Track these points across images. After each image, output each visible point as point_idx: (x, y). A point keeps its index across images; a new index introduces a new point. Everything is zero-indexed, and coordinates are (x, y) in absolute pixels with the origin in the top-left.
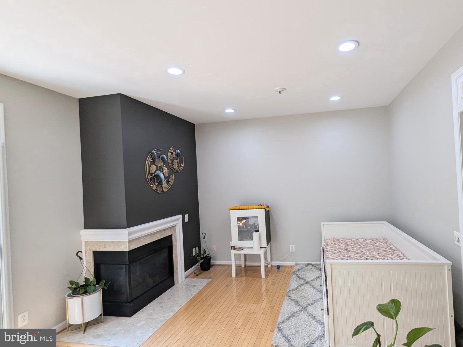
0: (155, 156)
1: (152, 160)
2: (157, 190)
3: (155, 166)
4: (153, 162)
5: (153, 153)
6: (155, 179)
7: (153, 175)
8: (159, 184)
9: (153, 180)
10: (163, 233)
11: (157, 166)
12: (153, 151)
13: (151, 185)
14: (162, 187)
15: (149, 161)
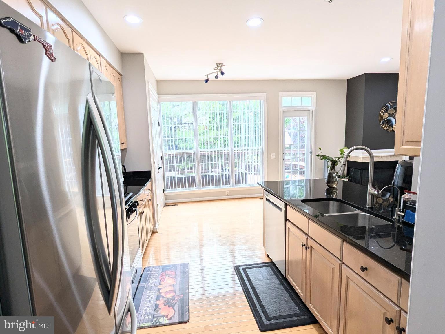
0: (388, 107)
1: (385, 110)
2: (388, 130)
3: (388, 114)
4: (387, 111)
5: (387, 106)
6: (387, 122)
7: (385, 120)
8: (390, 126)
9: (385, 123)
10: (390, 158)
11: (389, 114)
12: (387, 104)
13: (383, 126)
14: (392, 128)
15: (383, 111)
